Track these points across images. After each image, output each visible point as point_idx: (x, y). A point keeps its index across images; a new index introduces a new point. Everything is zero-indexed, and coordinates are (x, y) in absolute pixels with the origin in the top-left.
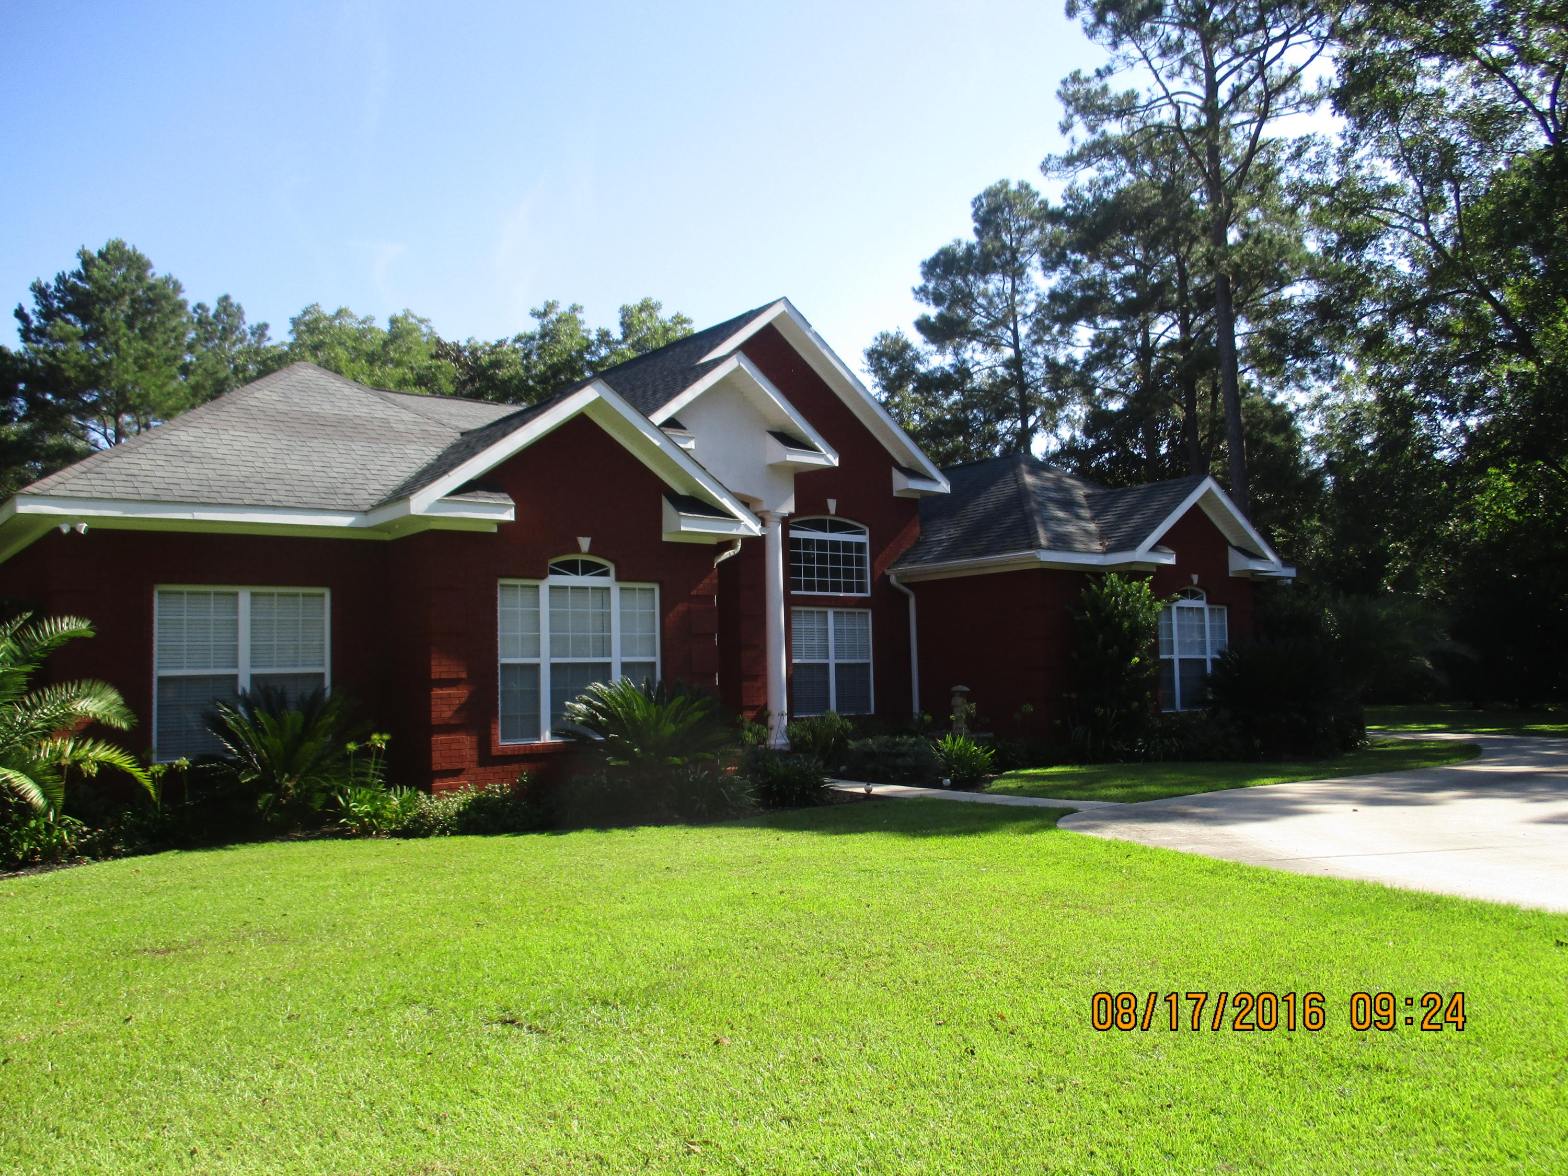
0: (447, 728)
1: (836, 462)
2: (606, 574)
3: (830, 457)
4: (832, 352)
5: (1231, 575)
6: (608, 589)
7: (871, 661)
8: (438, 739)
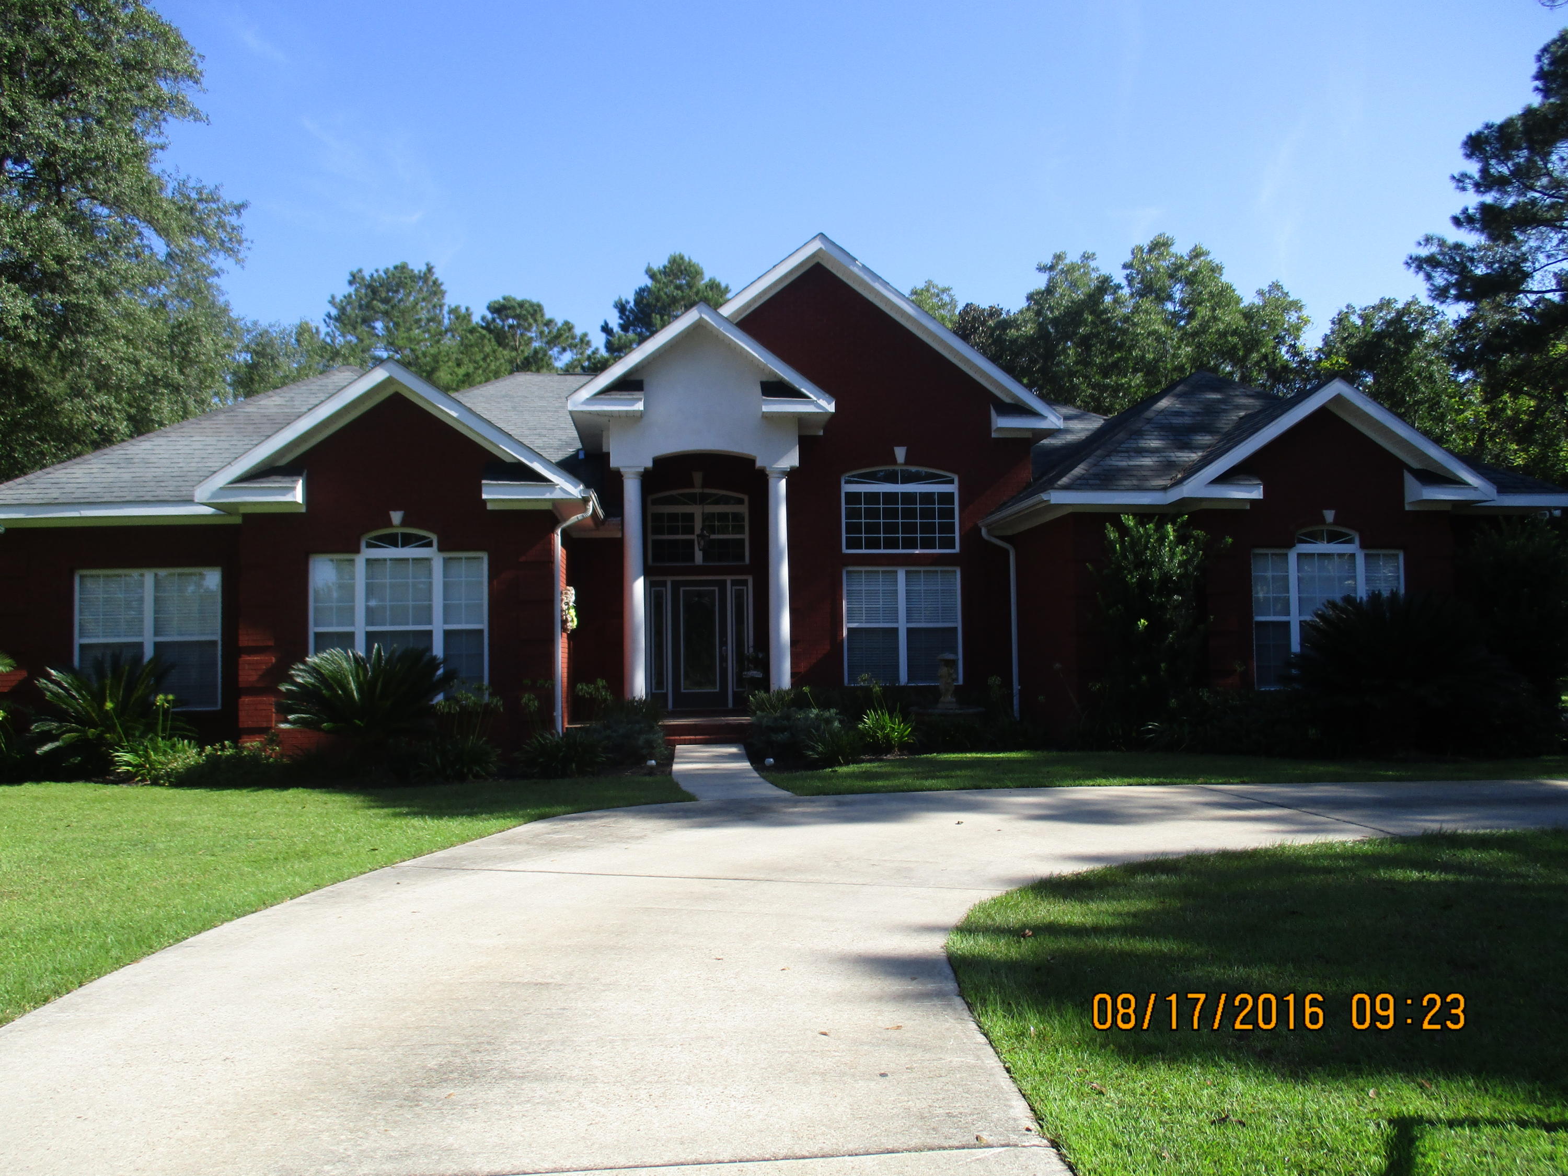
0: (253, 691)
1: (831, 408)
2: (429, 544)
3: (822, 402)
4: (886, 284)
5: (1407, 508)
6: (428, 560)
7: (959, 625)
8: (245, 700)
